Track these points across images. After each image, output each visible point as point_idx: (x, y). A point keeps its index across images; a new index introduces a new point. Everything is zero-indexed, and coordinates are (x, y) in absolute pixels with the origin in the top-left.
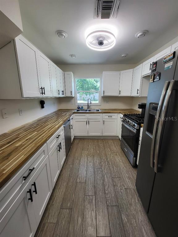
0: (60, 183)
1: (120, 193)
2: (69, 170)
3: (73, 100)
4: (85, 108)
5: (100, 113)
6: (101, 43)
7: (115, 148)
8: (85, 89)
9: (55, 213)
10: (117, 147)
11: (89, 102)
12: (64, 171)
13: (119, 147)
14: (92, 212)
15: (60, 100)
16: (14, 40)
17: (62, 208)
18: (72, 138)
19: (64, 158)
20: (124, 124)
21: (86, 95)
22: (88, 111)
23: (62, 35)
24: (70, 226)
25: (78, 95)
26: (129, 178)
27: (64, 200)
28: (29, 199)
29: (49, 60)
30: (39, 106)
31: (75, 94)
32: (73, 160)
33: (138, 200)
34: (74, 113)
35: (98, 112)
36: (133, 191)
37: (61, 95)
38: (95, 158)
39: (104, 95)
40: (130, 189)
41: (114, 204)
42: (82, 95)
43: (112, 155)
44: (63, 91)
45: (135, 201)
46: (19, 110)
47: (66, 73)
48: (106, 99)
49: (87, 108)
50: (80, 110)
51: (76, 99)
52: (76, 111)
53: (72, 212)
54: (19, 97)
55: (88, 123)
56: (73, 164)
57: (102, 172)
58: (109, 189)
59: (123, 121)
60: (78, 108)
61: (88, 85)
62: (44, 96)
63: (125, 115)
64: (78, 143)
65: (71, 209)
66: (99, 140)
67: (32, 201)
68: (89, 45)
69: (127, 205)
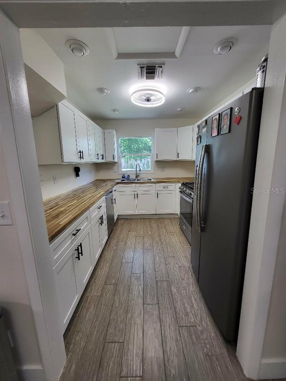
0: (102, 264)
1: (173, 270)
2: (112, 251)
3: (116, 167)
4: (133, 177)
5: (152, 183)
6: (148, 100)
7: (172, 228)
8: (134, 151)
9: (98, 289)
10: (175, 227)
11: (138, 170)
12: (106, 253)
13: (178, 227)
14: (140, 286)
15: (98, 166)
16: (57, 106)
17: (105, 284)
18: (116, 218)
19: (106, 237)
20: (182, 196)
21: (136, 160)
22: (136, 181)
23: (104, 92)
24: (116, 297)
25: (123, 160)
26: (186, 257)
27: (108, 278)
28: (77, 258)
29: (87, 118)
30: (73, 174)
31: (119, 158)
32: (117, 242)
33: (192, 275)
34: (118, 183)
35: (149, 181)
36: (187, 268)
37: (100, 161)
38: (146, 240)
39: (158, 159)
40: (184, 267)
41: (164, 279)
42: (129, 159)
43: (167, 236)
44: (103, 155)
45: (189, 277)
46: (54, 177)
47: (106, 131)
48: (161, 164)
49: (135, 178)
50: (126, 180)
51: (121, 166)
52: (120, 181)
53: (118, 287)
54: (59, 162)
55: (136, 196)
56: (117, 246)
57: (153, 252)
58: (160, 268)
59: (181, 192)
60: (123, 177)
61: (138, 144)
62: (82, 161)
63: (183, 184)
64: (123, 224)
65: (116, 285)
66: (152, 220)
67: (79, 259)
68: (135, 101)
69: (179, 280)
